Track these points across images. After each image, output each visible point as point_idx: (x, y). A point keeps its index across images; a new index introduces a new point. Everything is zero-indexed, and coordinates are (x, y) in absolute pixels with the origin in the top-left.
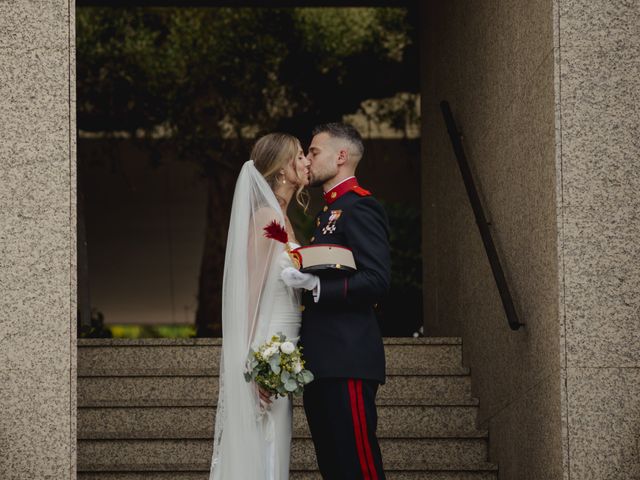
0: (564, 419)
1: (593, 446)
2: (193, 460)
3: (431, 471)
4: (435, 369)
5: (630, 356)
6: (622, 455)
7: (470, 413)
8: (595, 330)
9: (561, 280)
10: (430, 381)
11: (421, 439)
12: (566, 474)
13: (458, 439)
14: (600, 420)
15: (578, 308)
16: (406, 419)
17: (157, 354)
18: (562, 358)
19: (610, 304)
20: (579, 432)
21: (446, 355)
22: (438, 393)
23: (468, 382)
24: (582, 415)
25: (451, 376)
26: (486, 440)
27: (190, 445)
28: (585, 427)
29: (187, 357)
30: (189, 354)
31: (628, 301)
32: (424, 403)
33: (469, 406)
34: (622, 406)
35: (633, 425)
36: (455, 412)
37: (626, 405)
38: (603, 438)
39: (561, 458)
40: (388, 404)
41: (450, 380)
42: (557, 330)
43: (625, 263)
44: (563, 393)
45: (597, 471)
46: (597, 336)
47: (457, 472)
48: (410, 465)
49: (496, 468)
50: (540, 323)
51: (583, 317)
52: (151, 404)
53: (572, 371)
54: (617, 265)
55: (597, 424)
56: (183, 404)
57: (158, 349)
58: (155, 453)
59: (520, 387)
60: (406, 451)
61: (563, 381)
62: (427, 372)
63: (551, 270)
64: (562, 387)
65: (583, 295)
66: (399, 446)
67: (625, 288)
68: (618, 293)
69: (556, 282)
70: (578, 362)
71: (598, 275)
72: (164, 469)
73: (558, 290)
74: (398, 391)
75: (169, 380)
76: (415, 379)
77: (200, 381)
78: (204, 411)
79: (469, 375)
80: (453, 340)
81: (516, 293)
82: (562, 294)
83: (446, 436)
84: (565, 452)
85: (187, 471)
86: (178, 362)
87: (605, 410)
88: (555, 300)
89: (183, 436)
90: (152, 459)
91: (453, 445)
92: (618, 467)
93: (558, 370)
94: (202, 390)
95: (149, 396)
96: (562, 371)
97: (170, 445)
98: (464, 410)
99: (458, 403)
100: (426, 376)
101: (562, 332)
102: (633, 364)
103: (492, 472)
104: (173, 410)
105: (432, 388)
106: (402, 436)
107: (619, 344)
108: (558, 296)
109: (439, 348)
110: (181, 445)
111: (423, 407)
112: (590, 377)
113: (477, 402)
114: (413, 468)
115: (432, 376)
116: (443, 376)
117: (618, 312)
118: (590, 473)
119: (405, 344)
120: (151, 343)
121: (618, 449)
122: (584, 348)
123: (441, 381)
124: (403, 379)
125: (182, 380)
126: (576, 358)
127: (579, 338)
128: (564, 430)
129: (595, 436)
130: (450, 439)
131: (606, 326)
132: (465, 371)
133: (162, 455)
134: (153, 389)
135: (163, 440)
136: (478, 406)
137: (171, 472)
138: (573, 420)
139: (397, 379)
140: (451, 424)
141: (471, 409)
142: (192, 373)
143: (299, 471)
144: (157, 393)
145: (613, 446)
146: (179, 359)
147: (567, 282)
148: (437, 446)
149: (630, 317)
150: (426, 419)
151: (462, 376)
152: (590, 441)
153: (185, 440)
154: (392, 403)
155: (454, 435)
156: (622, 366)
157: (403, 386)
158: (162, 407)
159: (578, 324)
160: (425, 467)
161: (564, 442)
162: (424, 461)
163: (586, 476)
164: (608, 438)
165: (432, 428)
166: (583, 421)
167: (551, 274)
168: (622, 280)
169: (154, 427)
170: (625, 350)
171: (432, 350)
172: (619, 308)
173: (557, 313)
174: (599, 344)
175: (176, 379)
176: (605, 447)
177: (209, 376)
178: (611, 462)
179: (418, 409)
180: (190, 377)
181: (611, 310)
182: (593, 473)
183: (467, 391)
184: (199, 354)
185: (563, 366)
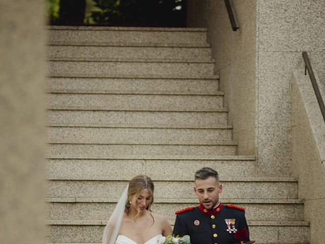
0: (257, 75)
1: (270, 88)
2: (79, 87)
3: (192, 95)
4: (194, 44)
5: (288, 46)
6: (283, 92)
7: (211, 66)
8: (273, 34)
9: (257, 10)
10: (191, 50)
11: (188, 79)
12: (257, 101)
13: (205, 79)
14: (273, 76)
15: (265, 24)
16: (180, 69)
17: (60, 34)
18: (257, 47)
19: (280, 22)
20: (264, 81)
21: (200, 37)
22: (195, 56)
23: (209, 50)
24: (265, 74)
25: (201, 47)
26: (218, 79)
27: (78, 80)
28: (266, 79)
29: (74, 36)
30: (75, 34)
31: (288, 20)
32: (189, 61)
33: (211, 63)
34: (283, 69)
35: (288, 78)
36: (204, 65)
37: (286, 69)
38: (274, 84)
39: (255, 93)
40: (172, 61)
41: (201, 50)
42: (255, 33)
43: (287, 3)
44: (257, 63)
45: (271, 99)
46: (273, 37)
47: (204, 95)
48: (182, 92)
49: (223, 94)
50: (247, 28)
51: (267, 28)
52: (58, 59)
53: (261, 53)
54: (283, 3)
55: (272, 78)
56: (74, 60)
57: (59, 31)
58: (61, 83)
59: (236, 58)
60: (180, 85)
61: (257, 58)
62: (190, 46)
63: (253, 4)
64: (257, 60)
65: (267, 17)
66: (177, 83)
67: (287, 14)
68: (283, 17)
69: (255, 11)
70: (264, 49)
71: (275, 8)
72: (66, 92)
73: (256, 15)
74: (176, 54)
75: (66, 47)
76: (184, 49)
77: (81, 48)
78: (83, 63)
79: (210, 47)
80: (203, 29)
81: (235, 12)
82: (258, 17)
83: (199, 78)
84: (257, 90)
85: (77, 93)
86: (70, 38)
87: (275, 72)
88: (255, 20)
89: (74, 76)
90: (59, 86)
91: (203, 82)
92: (281, 98)
93: (255, 53)
94: (82, 53)
95: (56, 55)
96: (257, 53)
97: (68, 80)
98: (208, 65)
99: (205, 61)
100: (190, 47)
101: (257, 35)
102: (289, 50)
103: (221, 96)
104: (69, 63)
105: (193, 53)
106: (179, 77)
107: (283, 40)
108: (256, 17)
109: (196, 33)
110: (74, 80)
111: (188, 63)
112: (269, 56)
113: (214, 61)
114: (184, 93)
115: (192, 47)
116: (198, 48)
117: (283, 26)
118: (268, 101)
119: (180, 31)
120: (56, 28)
121: (281, 89)
122: (267, 42)
123: (197, 50)
124: (179, 49)
125: (72, 47)
126: (263, 47)
127: (265, 37)
128: (257, 81)
129: (271, 83)
130: (201, 79)
131: (277, 32)
132: (208, 45)
133: (64, 85)
134: (58, 51)
135: (65, 77)
136: (215, 63)
137: (70, 93)
138: (261, 76)
139: (175, 49)
140: (202, 71)
141: (211, 64)
142: (77, 44)
143: (130, 94)
144: (60, 53)
145: (279, 88)
146: (70, 36)
147: (260, 11)
148: (195, 82)
149: (288, 28)
150: (189, 69)
151: (207, 48)
152: (268, 86)
153: (75, 78)
154: (174, 61)
155: (203, 77)
156: (284, 51)
157: (178, 52)
158: (63, 61)
159: (265, 31)
160: (189, 93)
161: (257, 86)
162: (189, 90)
163: (266, 101)
164: (277, 84)
165: (192, 73)
166: (266, 76)
167: (252, 6)
168: (285, 10)
169: (59, 70)
170: (286, 43)
171: (192, 34)
172: (283, 24)
173: (255, 25)
174: (274, 41)
175: (69, 47)
176: (275, 88)
177: (85, 46)
178: (278, 95)
179: (186, 64)
180: (76, 46)
181: (280, 25)
182: (269, 100)
183: (209, 55)
184: (80, 34)
185: (257, 51)
